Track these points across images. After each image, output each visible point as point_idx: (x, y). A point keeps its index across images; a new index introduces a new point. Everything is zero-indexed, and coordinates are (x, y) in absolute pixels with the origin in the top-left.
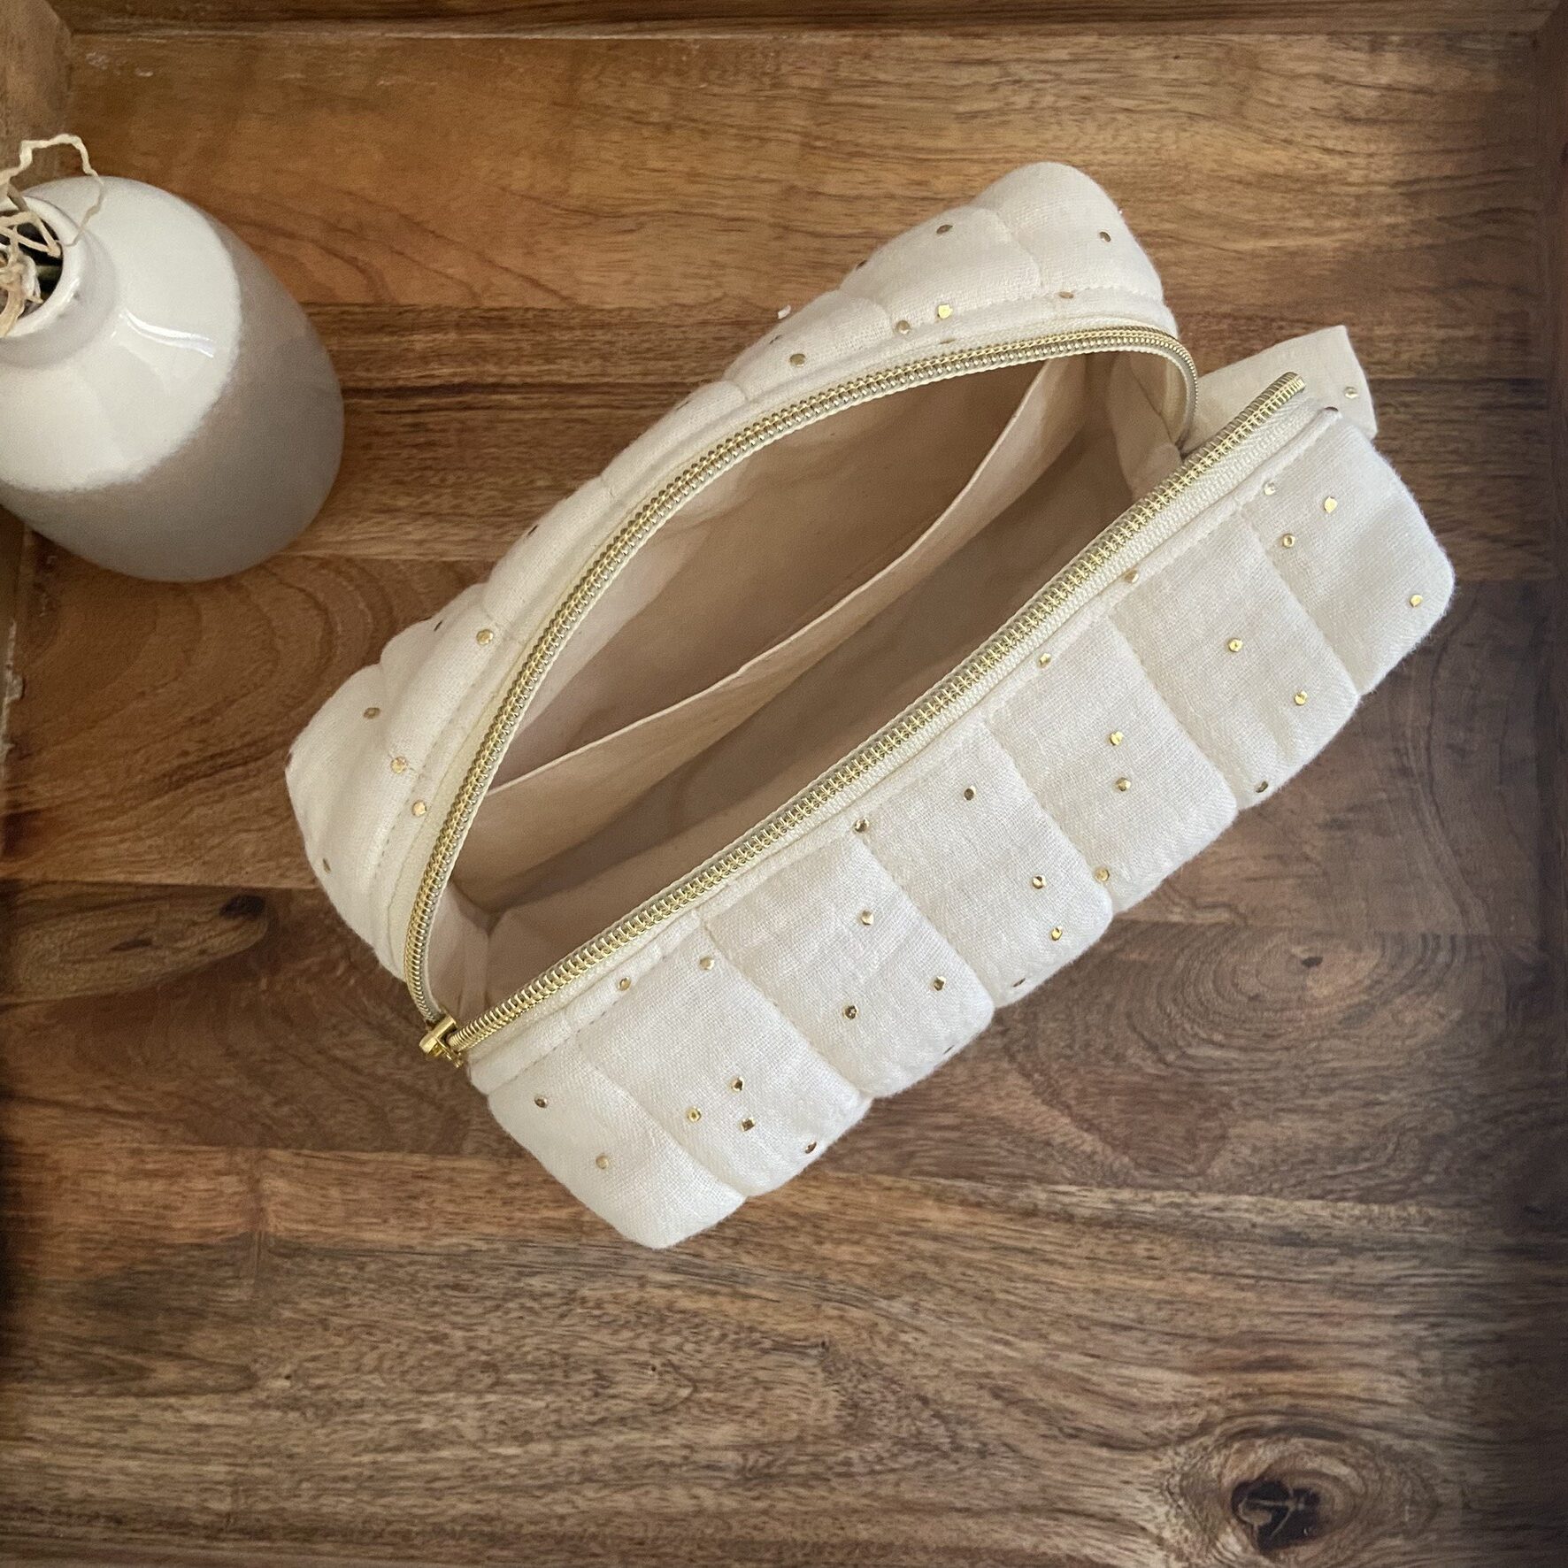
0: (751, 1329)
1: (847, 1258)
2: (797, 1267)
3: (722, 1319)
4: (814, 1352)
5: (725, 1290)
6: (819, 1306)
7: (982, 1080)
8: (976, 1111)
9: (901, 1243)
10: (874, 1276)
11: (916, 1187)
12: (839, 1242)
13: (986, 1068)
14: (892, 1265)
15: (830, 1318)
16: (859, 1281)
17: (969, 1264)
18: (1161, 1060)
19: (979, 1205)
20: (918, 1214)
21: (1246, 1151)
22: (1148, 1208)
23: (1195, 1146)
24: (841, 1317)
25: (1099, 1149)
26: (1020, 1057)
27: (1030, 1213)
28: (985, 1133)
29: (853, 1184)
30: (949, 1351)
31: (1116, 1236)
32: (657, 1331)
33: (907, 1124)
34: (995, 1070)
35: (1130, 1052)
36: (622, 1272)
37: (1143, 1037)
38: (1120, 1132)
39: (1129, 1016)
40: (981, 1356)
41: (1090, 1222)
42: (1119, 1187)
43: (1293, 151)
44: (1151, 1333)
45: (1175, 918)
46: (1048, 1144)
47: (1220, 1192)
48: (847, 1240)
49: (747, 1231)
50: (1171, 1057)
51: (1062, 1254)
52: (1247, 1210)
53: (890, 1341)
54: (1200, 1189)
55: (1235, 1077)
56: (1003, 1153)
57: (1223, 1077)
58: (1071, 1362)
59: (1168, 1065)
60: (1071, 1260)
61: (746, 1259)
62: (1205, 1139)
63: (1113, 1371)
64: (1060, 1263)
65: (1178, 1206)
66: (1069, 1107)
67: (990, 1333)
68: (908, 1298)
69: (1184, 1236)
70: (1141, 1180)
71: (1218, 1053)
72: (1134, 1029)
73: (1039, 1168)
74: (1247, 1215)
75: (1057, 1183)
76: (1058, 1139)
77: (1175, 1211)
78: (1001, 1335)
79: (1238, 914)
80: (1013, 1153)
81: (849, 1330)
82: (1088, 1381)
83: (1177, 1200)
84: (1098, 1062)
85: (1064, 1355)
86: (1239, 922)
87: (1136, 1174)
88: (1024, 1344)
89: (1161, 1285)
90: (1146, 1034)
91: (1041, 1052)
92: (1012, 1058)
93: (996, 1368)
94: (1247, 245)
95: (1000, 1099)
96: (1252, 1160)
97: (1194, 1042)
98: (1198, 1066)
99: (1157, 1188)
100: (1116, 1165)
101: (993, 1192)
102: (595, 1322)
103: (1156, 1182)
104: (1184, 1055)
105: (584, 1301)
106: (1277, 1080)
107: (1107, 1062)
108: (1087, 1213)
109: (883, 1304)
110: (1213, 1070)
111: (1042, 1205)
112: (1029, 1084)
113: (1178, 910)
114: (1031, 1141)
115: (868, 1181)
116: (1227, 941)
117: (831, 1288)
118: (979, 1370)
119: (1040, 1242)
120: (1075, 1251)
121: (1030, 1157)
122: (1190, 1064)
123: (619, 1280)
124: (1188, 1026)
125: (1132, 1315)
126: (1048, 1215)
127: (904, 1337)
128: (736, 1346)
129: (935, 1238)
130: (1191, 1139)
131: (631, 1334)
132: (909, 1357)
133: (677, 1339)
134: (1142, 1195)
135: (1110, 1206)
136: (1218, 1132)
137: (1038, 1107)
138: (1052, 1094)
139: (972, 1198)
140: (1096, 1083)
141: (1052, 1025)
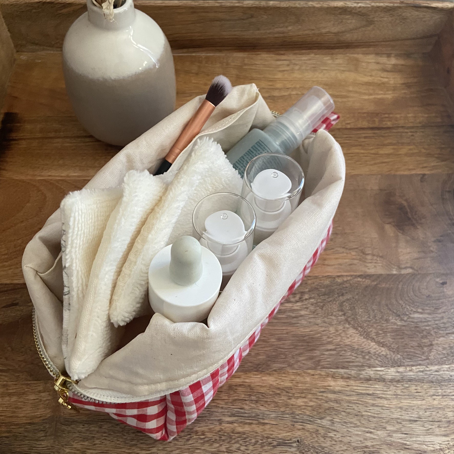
0: (268, 438)
1: (302, 404)
2: (282, 409)
3: (255, 434)
4: (295, 445)
5: (254, 422)
6: (294, 425)
7: (340, 331)
8: (341, 343)
9: (322, 396)
10: (314, 410)
11: (323, 373)
12: (298, 398)
13: (340, 327)
14: (320, 405)
15: (299, 430)
16: (308, 413)
17: (349, 402)
18: (402, 320)
19: (348, 378)
20: (326, 384)
21: (440, 349)
23: (423, 349)
24: (303, 429)
25: (388, 353)
26: (352, 322)
27: (368, 379)
28: (345, 351)
29: (299, 375)
30: (349, 438)
31: (402, 385)
32: (229, 443)
33: (315, 350)
34: (344, 328)
35: (391, 318)
36: (212, 418)
37: (394, 312)
38: (394, 346)
39: (387, 305)
40: (362, 439)
41: (392, 381)
42: (399, 366)
43: (373, 78)
44: (426, 422)
45: (395, 272)
46: (369, 353)
47: (436, 365)
48: (300, 397)
49: (261, 397)
50: (405, 318)
51: (384, 394)
52: (447, 371)
53: (324, 437)
54: (428, 364)
55: (430, 323)
56: (354, 358)
57: (426, 324)
58: (397, 438)
59: (405, 321)
60: (388, 396)
61: (262, 408)
62: (426, 346)
63: (414, 439)
64: (384, 398)
65: (422, 371)
66: (373, 339)
67: (364, 429)
68: (328, 418)
69: (427, 382)
70: (406, 364)
71: (421, 316)
72: (390, 310)
73: (368, 362)
74: (448, 373)
75: (375, 367)
76: (372, 351)
77: (421, 374)
78: (367, 430)
79: (415, 270)
80: (357, 357)
81: (307, 434)
82: (406, 444)
83: (422, 370)
84: (380, 322)
85: (394, 435)
86: (415, 272)
87: (404, 361)
88: (379, 432)
89: (424, 402)
90: (395, 311)
91: (359, 320)
92: (349, 324)
93: (369, 443)
94: (366, 97)
95: (348, 338)
96: (444, 352)
97: (412, 312)
98: (416, 321)
99: (413, 366)
100: (396, 358)
101: (353, 372)
102: (202, 441)
103: (411, 363)
104: (409, 317)
105: (197, 432)
106: (443, 323)
107: (383, 322)
108: (390, 377)
109: (319, 421)
110: (421, 322)
111: (372, 376)
112: (357, 332)
113: (394, 270)
114: (362, 352)
115: (305, 372)
116: (414, 279)
117: (297, 417)
118: (364, 445)
119: (374, 390)
120: (388, 393)
121: (364, 358)
122: (413, 320)
123: (210, 422)
124: (408, 307)
125: (416, 416)
126: (375, 380)
127: (331, 435)
128: (262, 446)
129: (334, 392)
130: (420, 346)
131: (218, 445)
132: (334, 443)
133: (238, 445)
134: (408, 369)
135: (397, 374)
136: (429, 343)
137: (362, 340)
138: (366, 335)
139: (345, 376)
140: (382, 330)
141: (361, 310)
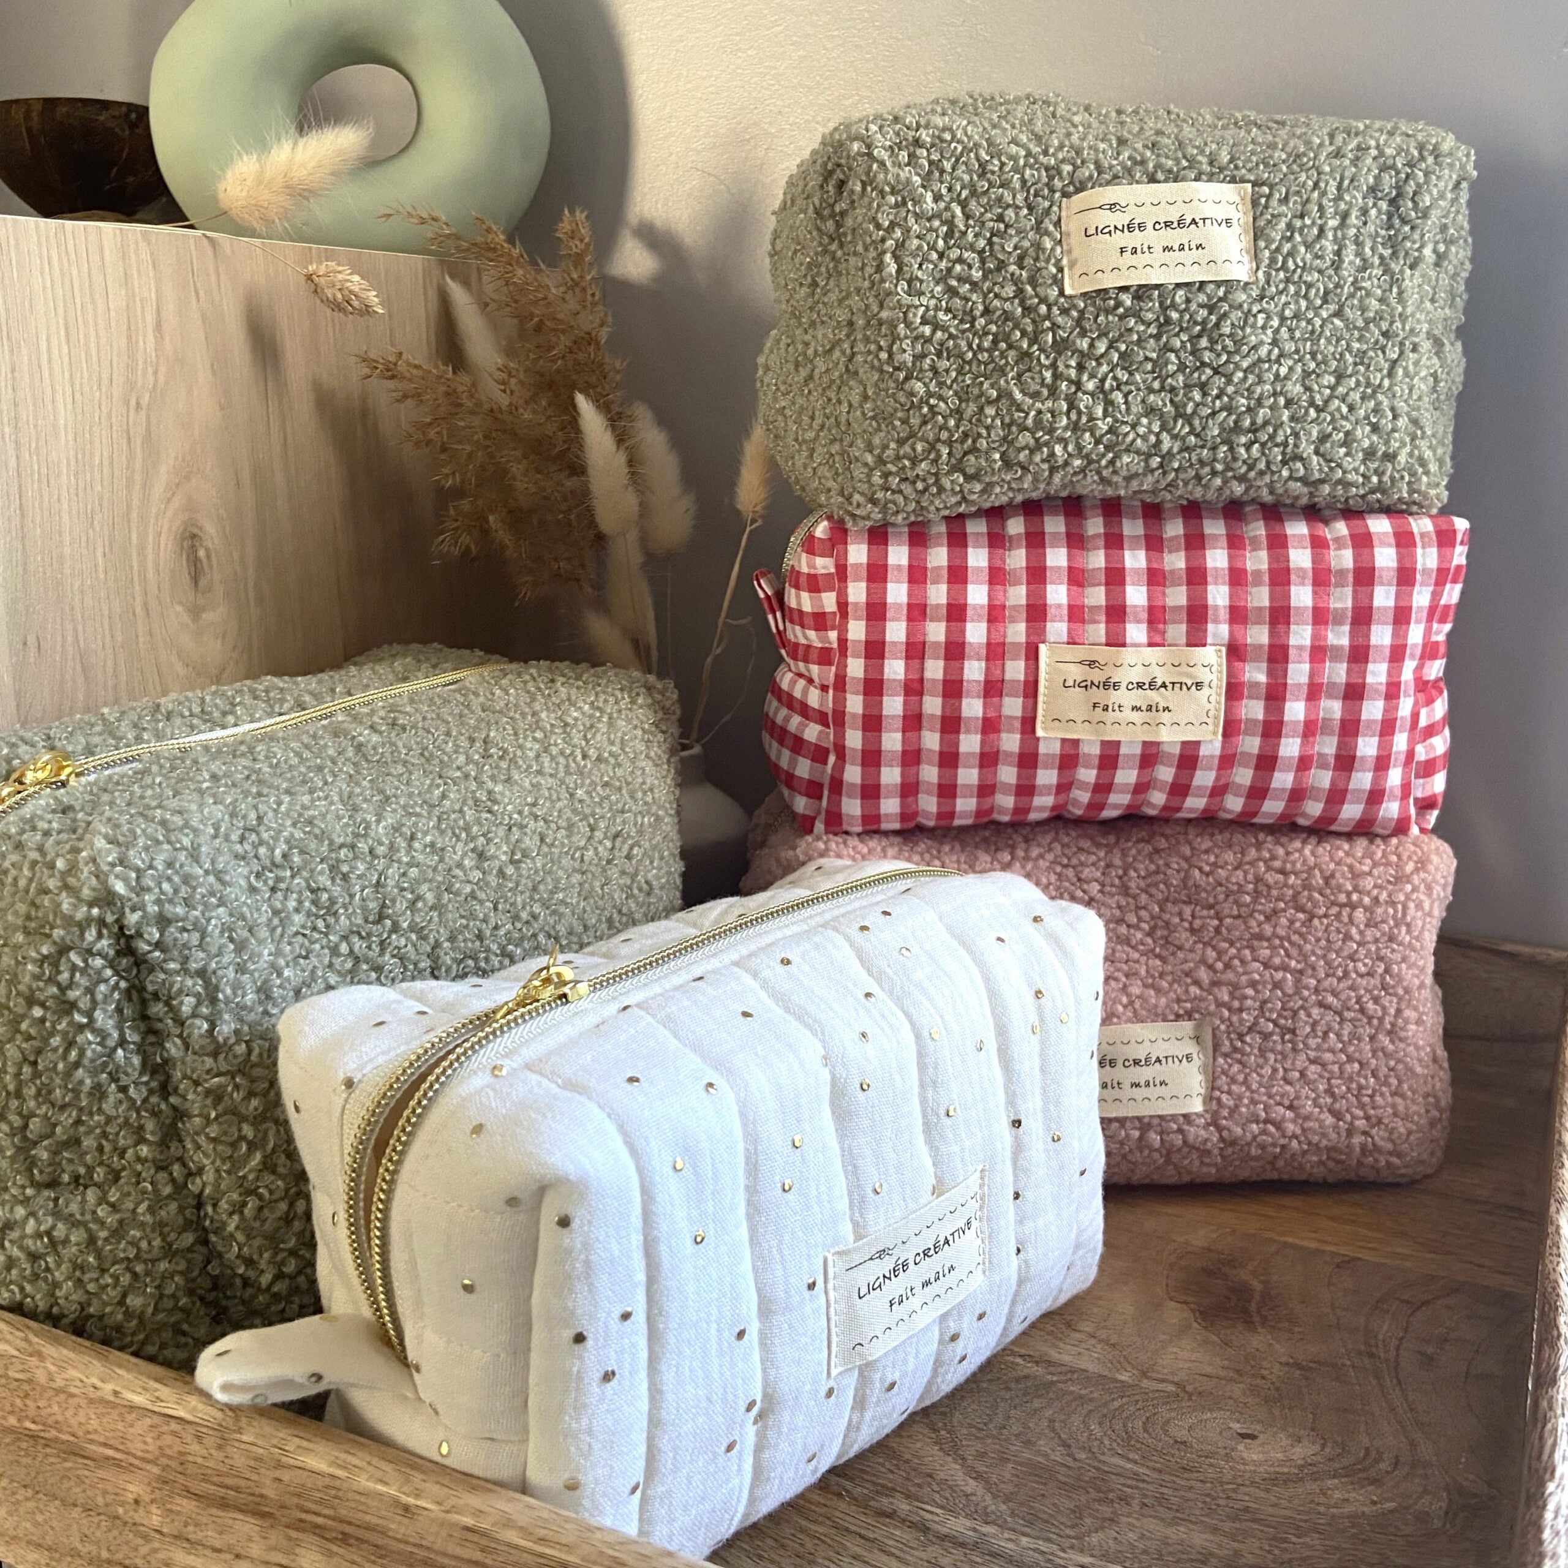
18: (1069, 1455)
21: (1132, 1536)
22: (1010, 1545)
23: (1080, 1518)
25: (979, 1493)
31: (965, 1554)
35: (1042, 1442)
37: (1059, 1437)
38: (1008, 1488)
41: (945, 1538)
42: (987, 1523)
45: (1124, 1378)
46: (931, 1476)
50: (1080, 1456)
51: (903, 1551)
54: (1071, 1548)
55: (1142, 1485)
57: (1130, 1482)
59: (1077, 1460)
60: (909, 1558)
62: (1094, 1517)
64: (897, 1557)
65: (1043, 1553)
66: (964, 1459)
70: (1010, 1525)
71: (1129, 1466)
73: (913, 1489)
75: (923, 1503)
76: (942, 1476)
77: (1036, 1555)
79: (1184, 1390)
83: (1044, 1549)
84: (1008, 1440)
86: (1183, 1395)
87: (1009, 1520)
90: (1064, 1436)
97: (1109, 1453)
98: (1107, 1469)
99: (1026, 1535)
100: (992, 1508)
101: (859, 1490)
103: (1026, 1530)
104: (1095, 1458)
106: (1183, 1498)
107: (1016, 1442)
108: (946, 1530)
110: (1120, 1475)
111: (902, 1513)
113: (1127, 1374)
114: (915, 1469)
116: (1167, 1403)
119: (884, 1536)
120: (917, 1553)
121: (909, 1478)
122: (1100, 1465)
124: (1107, 1442)
126: (903, 1521)
130: (1078, 1512)
134: (1008, 1535)
135: (969, 1533)
136: (1108, 1515)
137: (934, 1451)
138: (951, 1447)
140: (999, 1452)
